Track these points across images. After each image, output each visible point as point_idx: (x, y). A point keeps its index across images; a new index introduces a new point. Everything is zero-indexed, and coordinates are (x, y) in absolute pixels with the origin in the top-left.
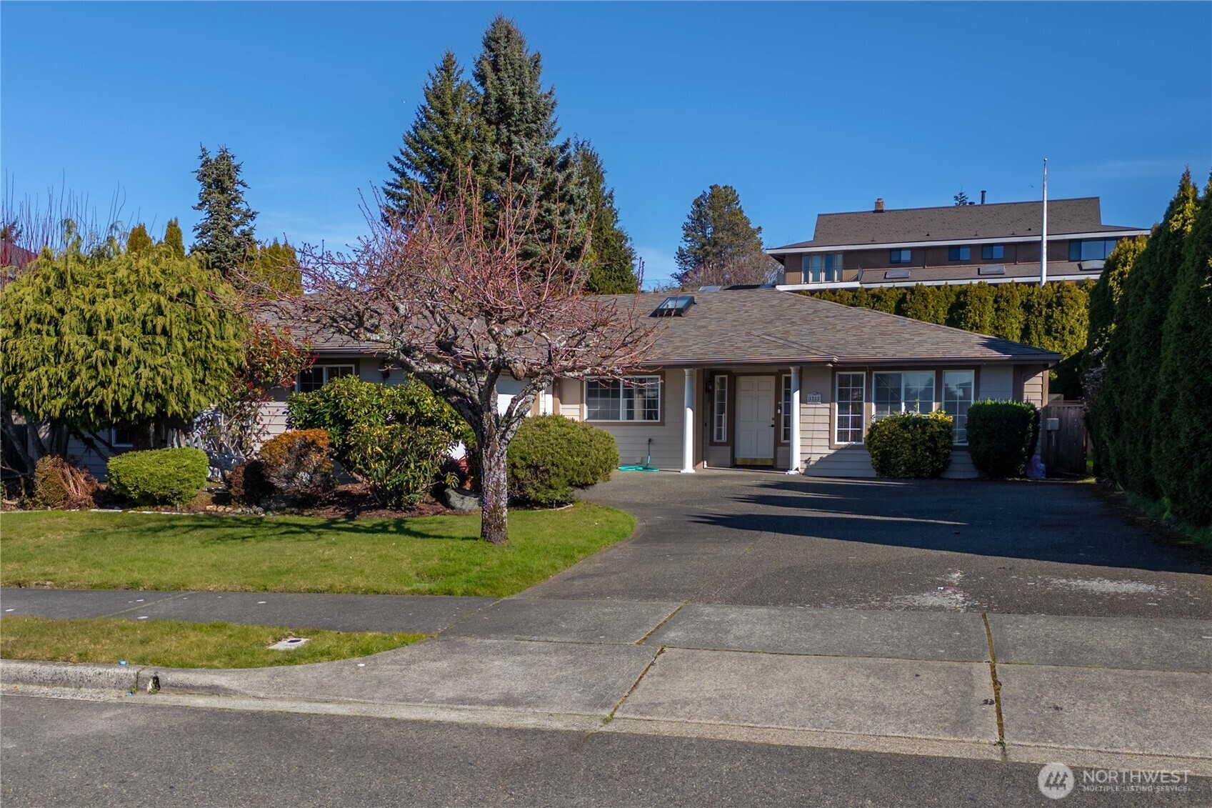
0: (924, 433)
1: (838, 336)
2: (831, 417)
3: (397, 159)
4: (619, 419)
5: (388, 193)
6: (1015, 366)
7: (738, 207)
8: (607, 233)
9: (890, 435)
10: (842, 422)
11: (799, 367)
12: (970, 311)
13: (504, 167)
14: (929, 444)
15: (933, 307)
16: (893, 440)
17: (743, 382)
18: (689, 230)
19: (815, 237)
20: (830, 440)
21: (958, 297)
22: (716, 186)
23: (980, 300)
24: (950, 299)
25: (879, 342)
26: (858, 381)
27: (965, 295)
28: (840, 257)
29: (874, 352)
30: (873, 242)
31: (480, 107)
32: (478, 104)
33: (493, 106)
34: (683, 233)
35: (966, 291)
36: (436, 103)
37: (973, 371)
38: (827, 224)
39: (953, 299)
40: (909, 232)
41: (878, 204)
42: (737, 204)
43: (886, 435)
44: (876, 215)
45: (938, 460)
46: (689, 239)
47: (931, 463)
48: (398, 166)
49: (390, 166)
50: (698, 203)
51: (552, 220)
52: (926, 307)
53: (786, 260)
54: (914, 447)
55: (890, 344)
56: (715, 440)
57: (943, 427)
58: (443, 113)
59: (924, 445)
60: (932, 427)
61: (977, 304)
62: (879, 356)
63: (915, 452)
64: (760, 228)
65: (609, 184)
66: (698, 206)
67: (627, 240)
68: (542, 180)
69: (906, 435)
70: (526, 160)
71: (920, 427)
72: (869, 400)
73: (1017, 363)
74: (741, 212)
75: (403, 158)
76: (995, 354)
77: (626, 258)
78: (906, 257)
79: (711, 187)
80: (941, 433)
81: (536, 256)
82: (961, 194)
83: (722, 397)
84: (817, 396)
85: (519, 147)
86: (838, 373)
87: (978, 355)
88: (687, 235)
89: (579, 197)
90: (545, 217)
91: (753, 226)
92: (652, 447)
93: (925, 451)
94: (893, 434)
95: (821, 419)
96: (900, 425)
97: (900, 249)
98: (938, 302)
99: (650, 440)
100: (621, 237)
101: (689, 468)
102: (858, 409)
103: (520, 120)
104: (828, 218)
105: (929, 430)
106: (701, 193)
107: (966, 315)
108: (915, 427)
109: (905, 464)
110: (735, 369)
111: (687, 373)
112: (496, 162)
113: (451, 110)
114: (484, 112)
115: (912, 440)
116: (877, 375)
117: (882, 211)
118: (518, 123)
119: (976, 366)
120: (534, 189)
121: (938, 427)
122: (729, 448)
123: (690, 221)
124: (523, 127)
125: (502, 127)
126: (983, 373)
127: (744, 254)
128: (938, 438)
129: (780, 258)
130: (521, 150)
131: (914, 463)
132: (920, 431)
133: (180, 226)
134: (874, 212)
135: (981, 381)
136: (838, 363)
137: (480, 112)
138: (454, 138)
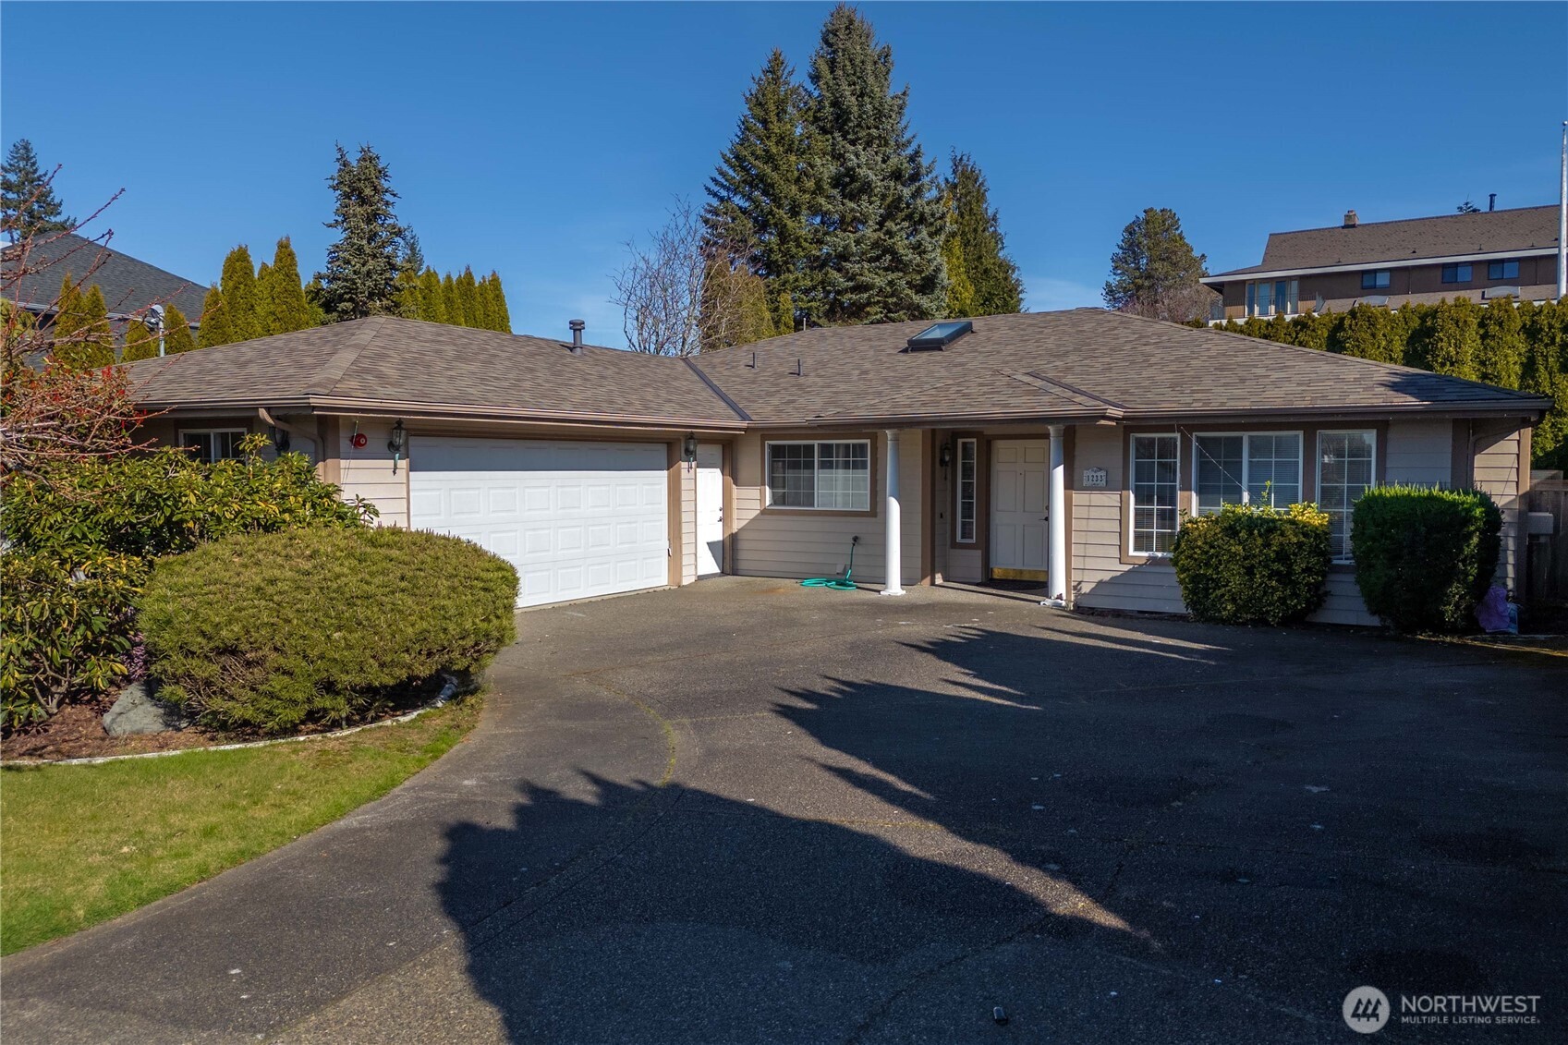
0: (1267, 545)
1: (1145, 374)
2: (1123, 509)
3: (714, 180)
4: (813, 506)
5: (706, 221)
6: (1455, 422)
7: (1178, 232)
8: (988, 262)
9: (1206, 548)
10: (1142, 518)
11: (1061, 427)
12: (1442, 340)
13: (837, 182)
14: (1276, 566)
15: (1384, 335)
16: (1212, 557)
17: (1003, 450)
18: (1118, 263)
19: (1264, 261)
20: (1122, 547)
21: (1423, 318)
22: (1151, 209)
23: (1457, 323)
24: (1411, 324)
25: (1207, 382)
26: (1167, 449)
27: (1434, 317)
28: (1295, 284)
29: (1189, 400)
30: (1339, 264)
31: (811, 113)
32: (809, 109)
33: (828, 110)
34: (1110, 265)
35: (1436, 312)
36: (758, 111)
37: (1374, 432)
38: (1280, 245)
39: (1416, 323)
40: (1389, 249)
41: (1348, 217)
42: (1177, 229)
43: (1200, 548)
44: (1346, 231)
45: (1295, 595)
46: (1119, 272)
47: (1283, 600)
48: (716, 188)
49: (707, 189)
50: (1130, 230)
51: (894, 243)
52: (1373, 335)
53: (1226, 290)
54: (1250, 571)
55: (1225, 385)
56: (959, 539)
57: (1305, 535)
58: (765, 122)
59: (1267, 567)
60: (1282, 534)
61: (1452, 328)
62: (1197, 406)
63: (1251, 580)
64: (1203, 255)
65: (992, 204)
66: (1131, 233)
67: (1013, 271)
68: (884, 197)
69: (1233, 549)
70: (863, 172)
71: (1260, 535)
72: (1186, 488)
73: (1461, 416)
74: (1182, 238)
75: (720, 178)
76: (1410, 401)
77: (1010, 291)
78: (1383, 280)
79: (1145, 211)
80: (1300, 545)
81: (872, 289)
82: (1467, 204)
83: (967, 471)
84: (1099, 474)
85: (852, 157)
86: (1134, 436)
87: (1378, 402)
88: (1115, 268)
89: (933, 215)
90: (885, 240)
91: (1196, 254)
92: (858, 549)
93: (1270, 578)
94: (1212, 547)
95: (1105, 513)
96: (1225, 530)
97: (1375, 271)
98: (1392, 328)
99: (855, 539)
100: (1006, 268)
101: (894, 588)
102: (1168, 497)
103: (859, 125)
104: (1282, 237)
105: (1276, 540)
106: (1134, 218)
107: (1434, 345)
108: (1251, 534)
109: (1233, 600)
110: (989, 430)
111: (889, 437)
112: (826, 176)
113: (774, 119)
114: (816, 119)
115: (1245, 558)
116: (1200, 440)
117: (1354, 226)
118: (856, 129)
119: (1381, 421)
120: (873, 209)
121: (1296, 535)
122: (978, 553)
123: (1121, 251)
124: (862, 134)
125: (837, 134)
126: (1392, 435)
127: (1184, 286)
128: (1295, 554)
129: (1218, 287)
130: (856, 161)
131: (1250, 599)
132: (1260, 541)
133: (294, 247)
134: (1343, 227)
135: (1390, 449)
136: (1124, 418)
137: (811, 119)
138: (774, 151)
